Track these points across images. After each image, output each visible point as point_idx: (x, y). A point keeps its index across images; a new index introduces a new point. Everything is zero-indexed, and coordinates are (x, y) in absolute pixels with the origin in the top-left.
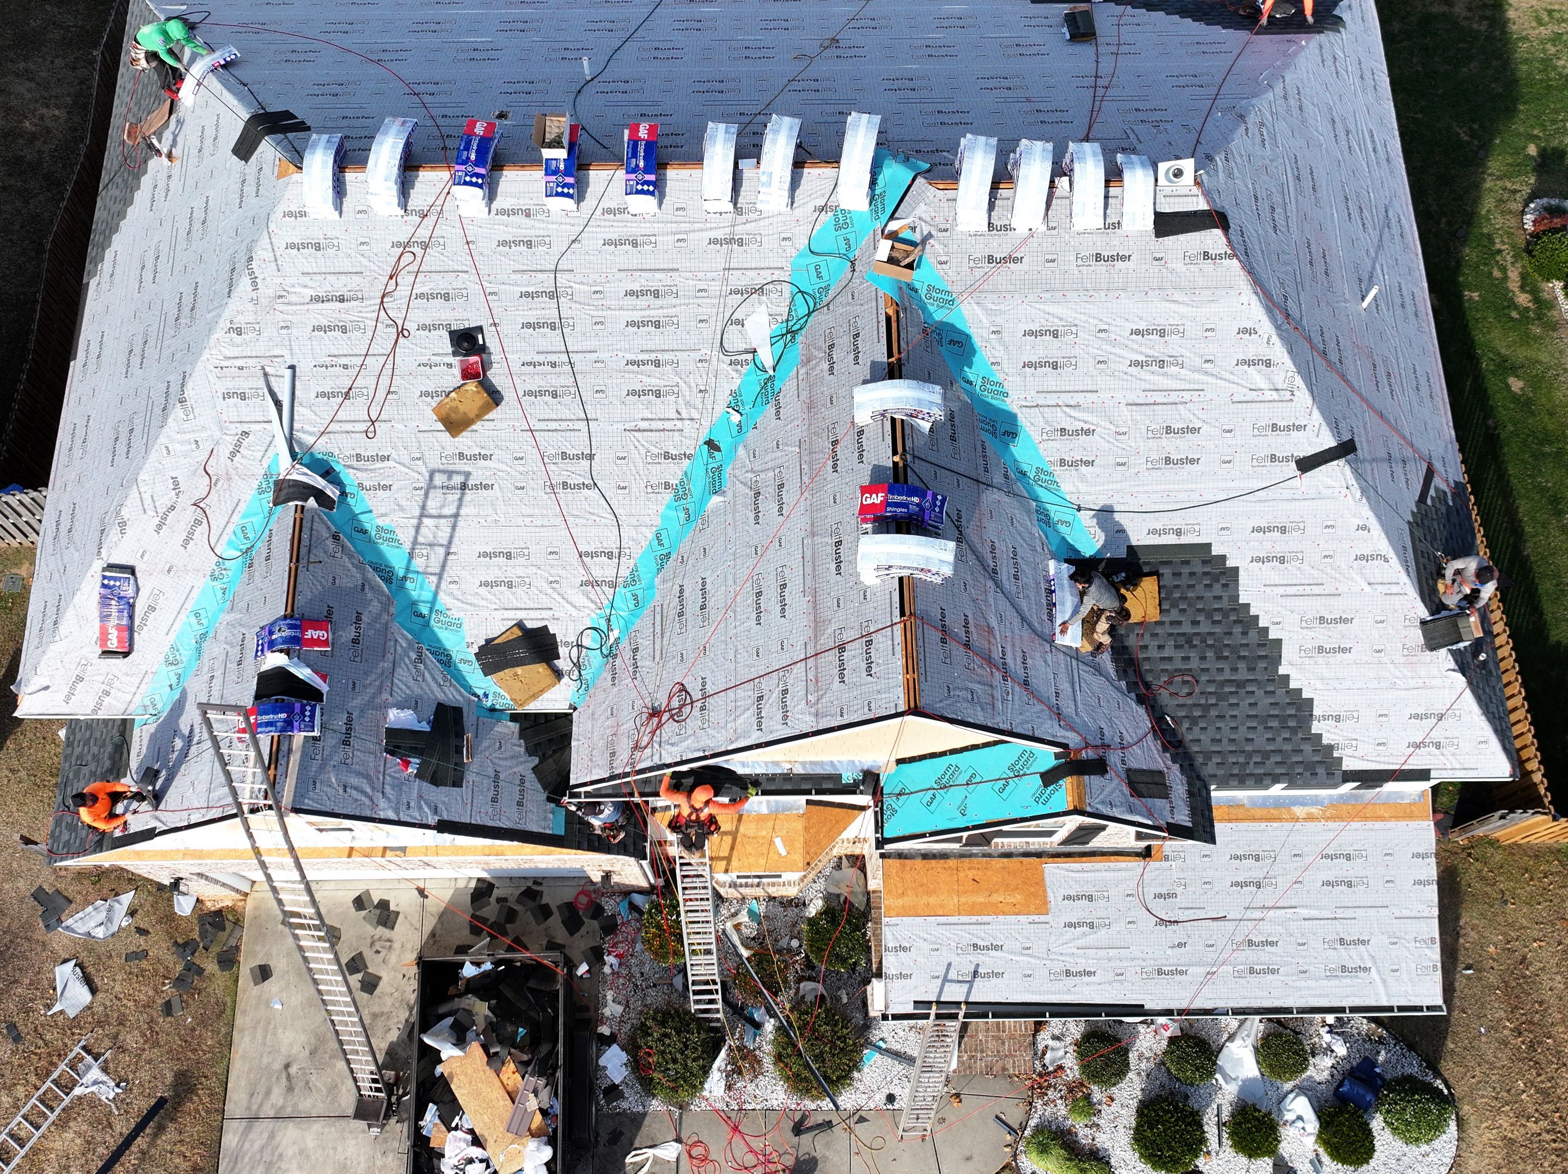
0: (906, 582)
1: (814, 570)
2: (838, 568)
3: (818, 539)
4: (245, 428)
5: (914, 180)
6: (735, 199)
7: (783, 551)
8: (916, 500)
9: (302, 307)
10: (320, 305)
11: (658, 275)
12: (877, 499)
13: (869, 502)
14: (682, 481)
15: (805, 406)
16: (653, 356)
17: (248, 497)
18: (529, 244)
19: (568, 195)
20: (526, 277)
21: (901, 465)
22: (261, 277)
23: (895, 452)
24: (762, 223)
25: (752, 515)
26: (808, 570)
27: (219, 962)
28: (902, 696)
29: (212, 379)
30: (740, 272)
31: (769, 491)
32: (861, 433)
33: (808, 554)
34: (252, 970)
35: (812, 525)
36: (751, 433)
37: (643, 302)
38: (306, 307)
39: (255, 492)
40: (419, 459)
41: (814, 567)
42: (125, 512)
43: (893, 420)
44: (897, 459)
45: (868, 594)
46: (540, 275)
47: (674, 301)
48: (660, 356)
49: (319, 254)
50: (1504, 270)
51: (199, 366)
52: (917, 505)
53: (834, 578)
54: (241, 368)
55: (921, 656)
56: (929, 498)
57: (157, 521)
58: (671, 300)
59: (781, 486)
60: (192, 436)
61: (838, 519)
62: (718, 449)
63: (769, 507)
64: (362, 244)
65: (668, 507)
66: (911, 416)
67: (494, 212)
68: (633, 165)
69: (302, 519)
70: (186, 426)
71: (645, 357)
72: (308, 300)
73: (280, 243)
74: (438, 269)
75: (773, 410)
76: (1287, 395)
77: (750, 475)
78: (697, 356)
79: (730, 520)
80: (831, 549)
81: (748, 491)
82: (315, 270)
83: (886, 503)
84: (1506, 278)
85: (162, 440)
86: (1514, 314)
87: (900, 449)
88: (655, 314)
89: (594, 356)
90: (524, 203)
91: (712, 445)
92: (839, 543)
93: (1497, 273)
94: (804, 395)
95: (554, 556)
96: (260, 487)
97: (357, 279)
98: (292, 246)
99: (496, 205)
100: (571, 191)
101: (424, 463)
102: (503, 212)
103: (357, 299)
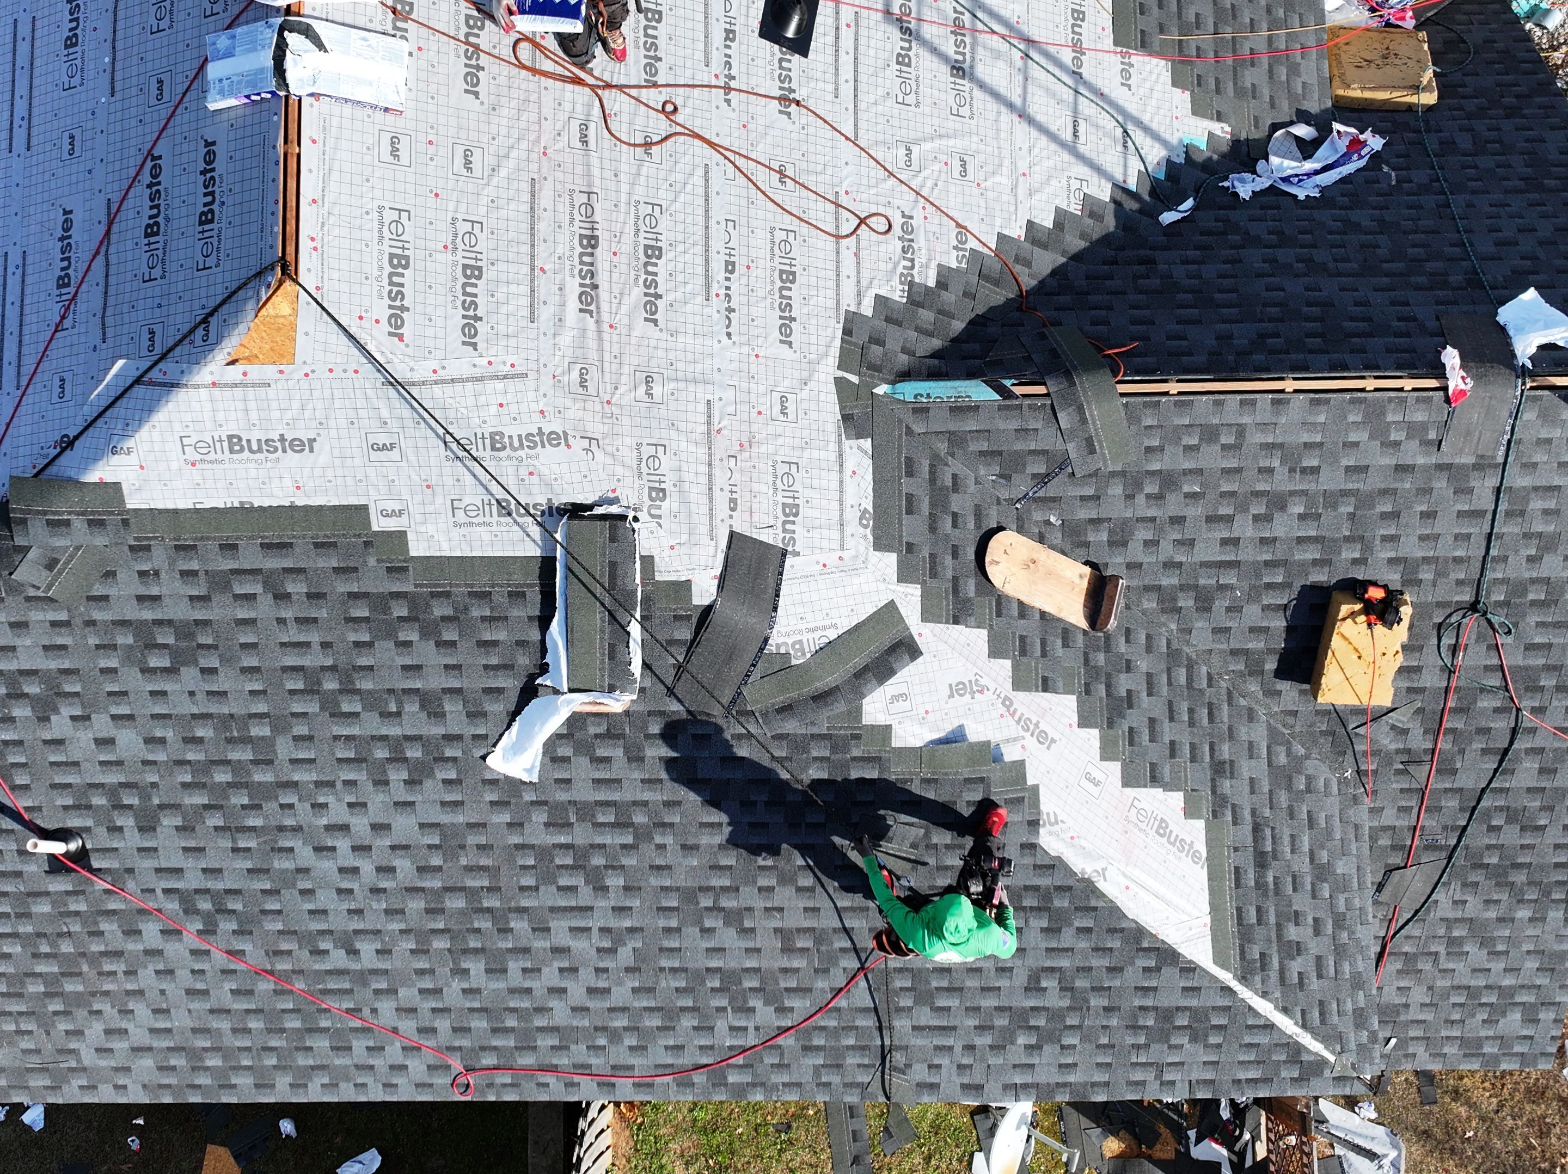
9: (606, 337)
10: (602, 295)
38: (605, 328)
49: (489, 273)
72: (590, 322)
82: (525, 289)
97: (545, 198)
101: (917, 142)
103: (588, 204)
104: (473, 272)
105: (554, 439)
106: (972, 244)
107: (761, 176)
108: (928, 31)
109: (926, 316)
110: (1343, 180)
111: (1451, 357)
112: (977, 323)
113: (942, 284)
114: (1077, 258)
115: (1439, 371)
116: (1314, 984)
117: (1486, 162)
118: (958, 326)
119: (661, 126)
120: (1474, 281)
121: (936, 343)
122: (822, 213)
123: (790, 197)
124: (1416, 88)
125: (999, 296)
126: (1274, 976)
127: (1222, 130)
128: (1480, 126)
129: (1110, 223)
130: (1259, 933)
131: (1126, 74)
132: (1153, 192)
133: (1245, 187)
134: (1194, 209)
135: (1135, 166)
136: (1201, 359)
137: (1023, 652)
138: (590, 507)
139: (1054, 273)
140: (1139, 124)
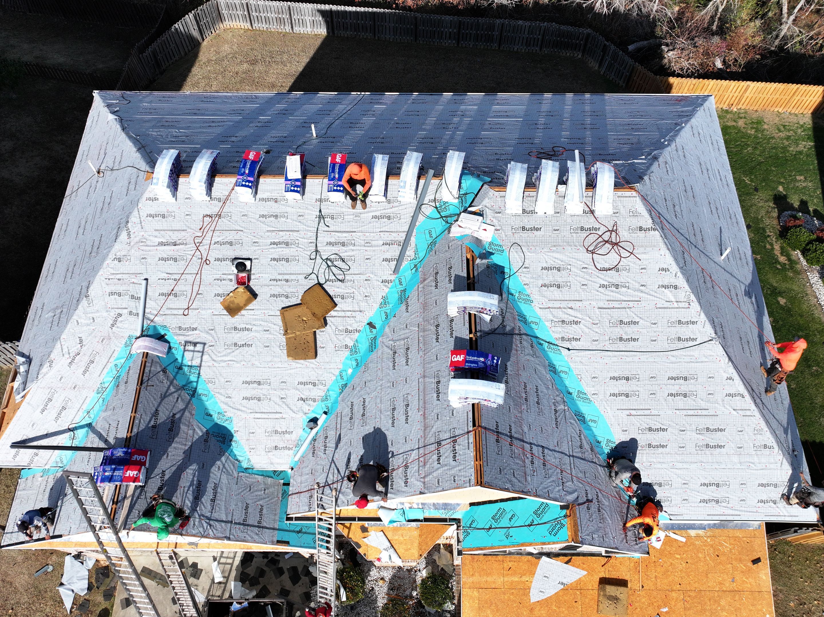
0: (476, 406)
1: (424, 398)
2: (438, 396)
3: (427, 380)
4: (120, 311)
5: (482, 186)
6: (385, 195)
7: (408, 386)
8: (482, 359)
9: (154, 248)
10: (163, 248)
11: (345, 235)
12: (460, 358)
13: (456, 359)
14: (354, 344)
15: (421, 305)
16: (340, 277)
17: (119, 349)
18: (276, 217)
19: (297, 191)
20: (274, 234)
21: (474, 339)
22: (132, 231)
23: (471, 332)
24: (400, 208)
25: (391, 365)
26: (421, 397)
27: (104, 596)
28: (473, 475)
29: (104, 285)
30: (389, 233)
31: (401, 351)
32: (452, 320)
33: (421, 388)
34: (121, 601)
35: (424, 371)
36: (393, 319)
37: (336, 248)
38: (156, 248)
39: (123, 346)
40: (212, 330)
41: (425, 395)
42: (52, 356)
43: (470, 314)
44: (472, 336)
45: (454, 412)
46: (281, 233)
47: (353, 248)
48: (344, 277)
49: (164, 220)
50: (772, 245)
51: (97, 277)
52: (483, 362)
53: (436, 402)
54: (119, 280)
55: (485, 451)
56: (490, 358)
57: (69, 360)
58: (351, 248)
59: (408, 349)
60: (91, 315)
61: (438, 369)
62: (374, 327)
63: (401, 360)
64: (187, 215)
65: (347, 358)
66: (480, 312)
67: (257, 200)
68: (332, 177)
69: (146, 362)
70: (89, 310)
71: (336, 277)
72: (157, 244)
73: (143, 214)
74: (227, 229)
75: (404, 307)
76: (687, 305)
77: (391, 342)
78: (364, 277)
79: (379, 367)
80: (434, 386)
81: (389, 351)
82: (162, 228)
83: (465, 361)
84: (773, 249)
85: (75, 317)
86: (779, 267)
87: (473, 330)
88: (342, 255)
90: (274, 195)
91: (371, 325)
92: (438, 382)
93: (768, 246)
94: (421, 299)
95: (284, 384)
96: (126, 343)
97: (183, 233)
98: (150, 216)
99: (258, 197)
100: (299, 189)
101: (216, 332)
102: (262, 200)
103: (183, 244)
104: (164, 216)
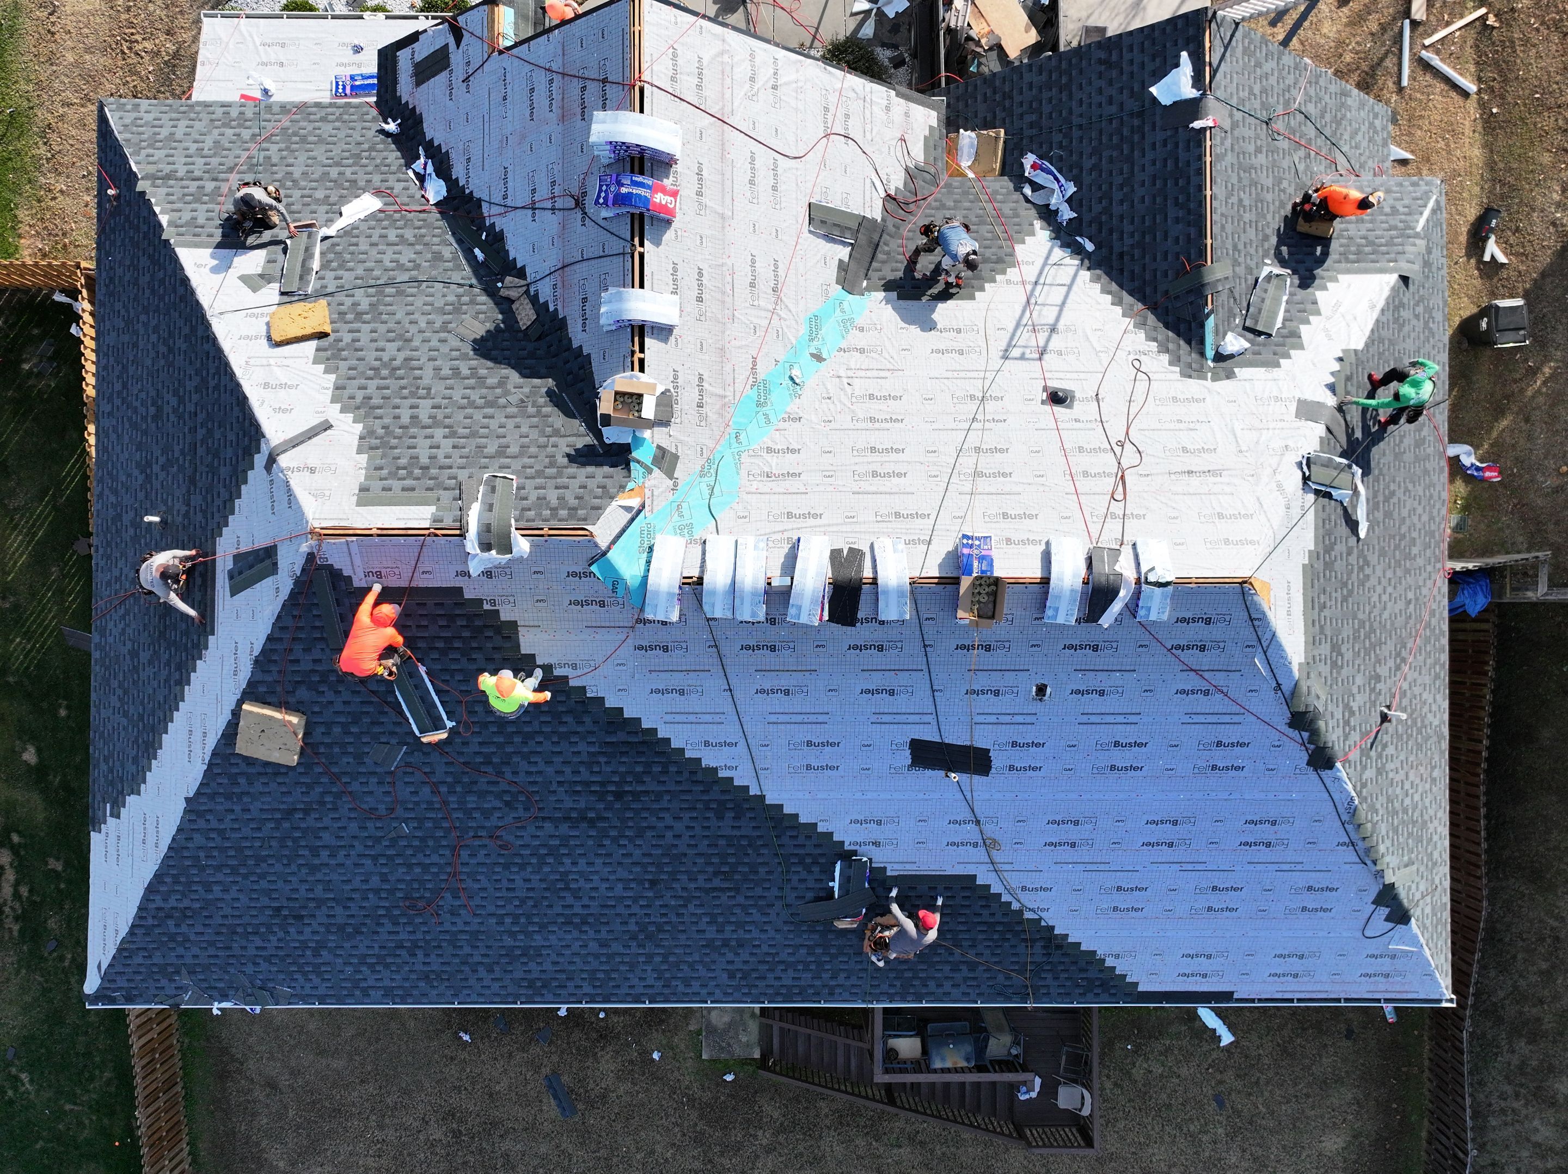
1: (723, 180)
3: (718, 209)
5: (609, 548)
9: (1228, 467)
10: (1211, 468)
11: (873, 489)
13: (668, 199)
14: (847, 332)
15: (728, 356)
16: (877, 425)
18: (1005, 516)
20: (1007, 489)
21: (636, 241)
23: (642, 256)
24: (768, 531)
25: (781, 271)
26: (728, 183)
28: (645, 11)
30: (790, 491)
31: (764, 287)
33: (728, 200)
35: (723, 228)
36: (780, 357)
37: (889, 468)
38: (1224, 467)
41: (723, 185)
43: (642, 287)
44: (640, 249)
46: (993, 491)
47: (856, 468)
48: (870, 425)
49: (1219, 510)
52: (623, 185)
58: (861, 469)
59: (752, 285)
62: (813, 355)
71: (885, 425)
72: (1225, 473)
77: (782, 314)
78: (832, 425)
81: (785, 299)
82: (1221, 497)
87: (637, 260)
88: (876, 457)
89: (935, 426)
90: (1013, 549)
91: (818, 358)
94: (728, 368)
97: (1178, 489)
98: (1245, 516)
99: (1043, 547)
101: (1094, 349)
102: (1034, 542)
105: (1280, 486)
106: (1131, 327)
107: (1134, 409)
108: (1041, 343)
109: (1171, 346)
110: (1060, 172)
111: (1197, 124)
112: (1167, 326)
113: (1155, 340)
114: (1121, 286)
115: (1203, 130)
116: (1406, 202)
117: (1046, 109)
118: (1170, 334)
119: (1128, 446)
120: (1141, 114)
121: (1182, 342)
122: (1142, 386)
123: (1139, 397)
124: (997, 138)
125: (1151, 319)
126: (1408, 218)
127: (1038, 224)
128: (1017, 111)
129: (1098, 272)
130: (1392, 222)
131: (1027, 263)
132: (1078, 254)
133: (1067, 214)
134: (1081, 236)
135: (1068, 261)
136: (1193, 231)
137: (1305, 311)
138: (1304, 474)
139: (1131, 295)
140: (1047, 258)
